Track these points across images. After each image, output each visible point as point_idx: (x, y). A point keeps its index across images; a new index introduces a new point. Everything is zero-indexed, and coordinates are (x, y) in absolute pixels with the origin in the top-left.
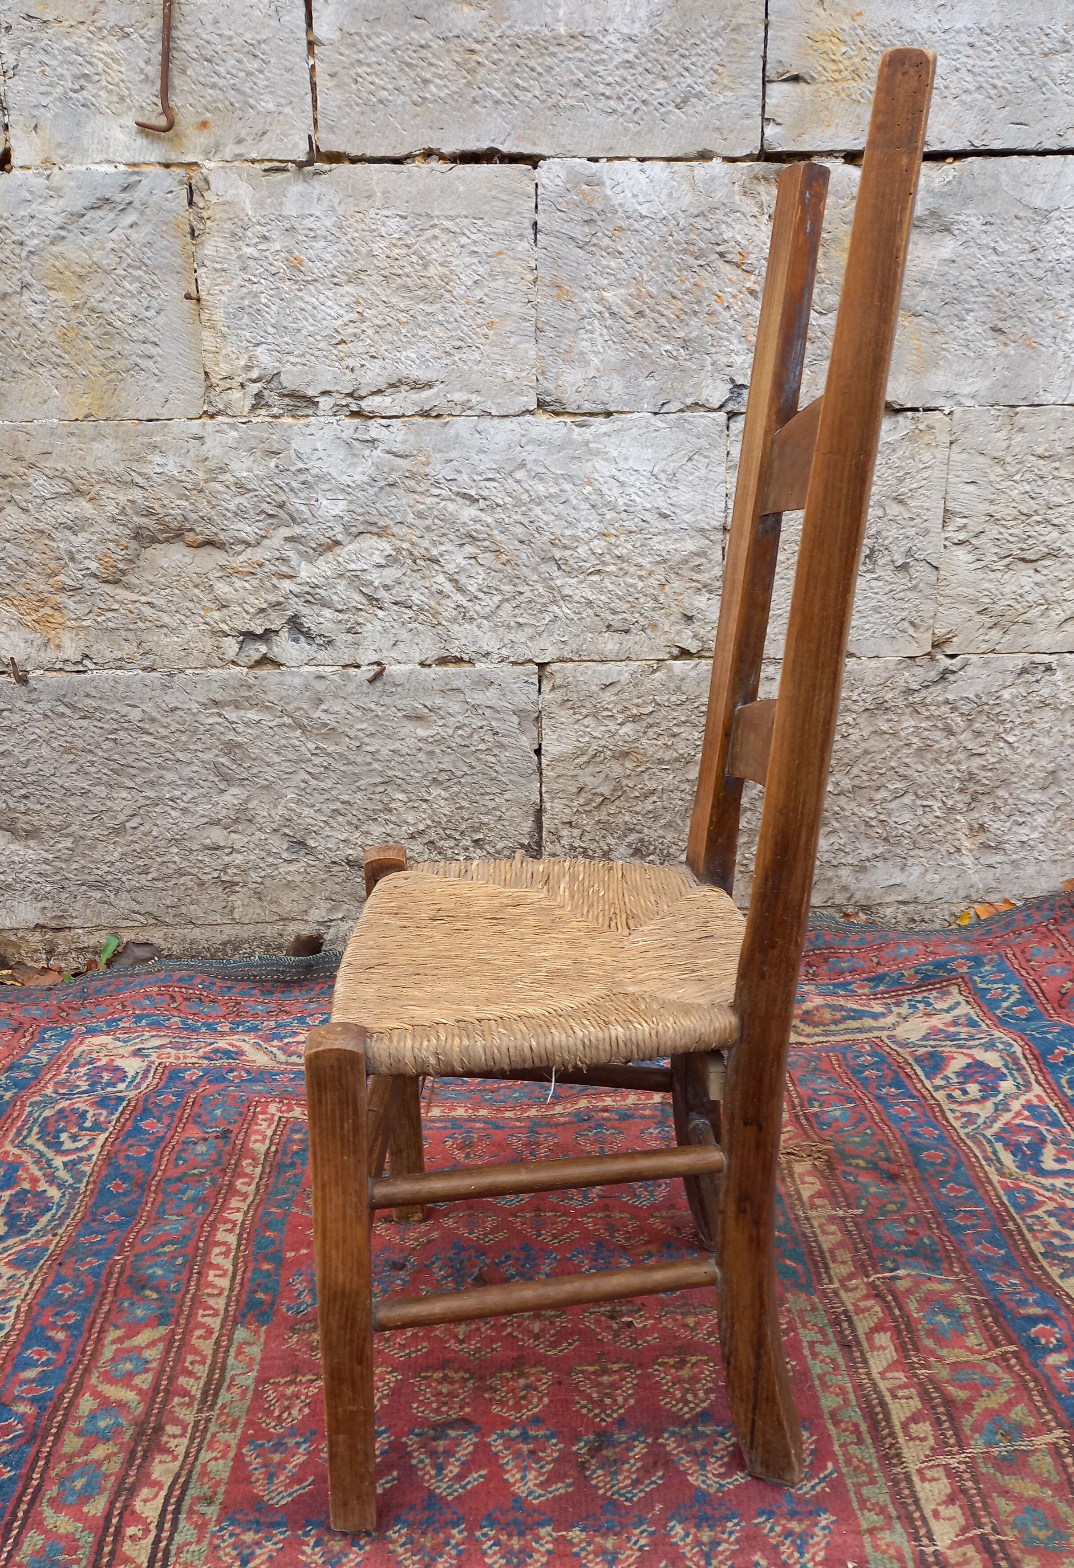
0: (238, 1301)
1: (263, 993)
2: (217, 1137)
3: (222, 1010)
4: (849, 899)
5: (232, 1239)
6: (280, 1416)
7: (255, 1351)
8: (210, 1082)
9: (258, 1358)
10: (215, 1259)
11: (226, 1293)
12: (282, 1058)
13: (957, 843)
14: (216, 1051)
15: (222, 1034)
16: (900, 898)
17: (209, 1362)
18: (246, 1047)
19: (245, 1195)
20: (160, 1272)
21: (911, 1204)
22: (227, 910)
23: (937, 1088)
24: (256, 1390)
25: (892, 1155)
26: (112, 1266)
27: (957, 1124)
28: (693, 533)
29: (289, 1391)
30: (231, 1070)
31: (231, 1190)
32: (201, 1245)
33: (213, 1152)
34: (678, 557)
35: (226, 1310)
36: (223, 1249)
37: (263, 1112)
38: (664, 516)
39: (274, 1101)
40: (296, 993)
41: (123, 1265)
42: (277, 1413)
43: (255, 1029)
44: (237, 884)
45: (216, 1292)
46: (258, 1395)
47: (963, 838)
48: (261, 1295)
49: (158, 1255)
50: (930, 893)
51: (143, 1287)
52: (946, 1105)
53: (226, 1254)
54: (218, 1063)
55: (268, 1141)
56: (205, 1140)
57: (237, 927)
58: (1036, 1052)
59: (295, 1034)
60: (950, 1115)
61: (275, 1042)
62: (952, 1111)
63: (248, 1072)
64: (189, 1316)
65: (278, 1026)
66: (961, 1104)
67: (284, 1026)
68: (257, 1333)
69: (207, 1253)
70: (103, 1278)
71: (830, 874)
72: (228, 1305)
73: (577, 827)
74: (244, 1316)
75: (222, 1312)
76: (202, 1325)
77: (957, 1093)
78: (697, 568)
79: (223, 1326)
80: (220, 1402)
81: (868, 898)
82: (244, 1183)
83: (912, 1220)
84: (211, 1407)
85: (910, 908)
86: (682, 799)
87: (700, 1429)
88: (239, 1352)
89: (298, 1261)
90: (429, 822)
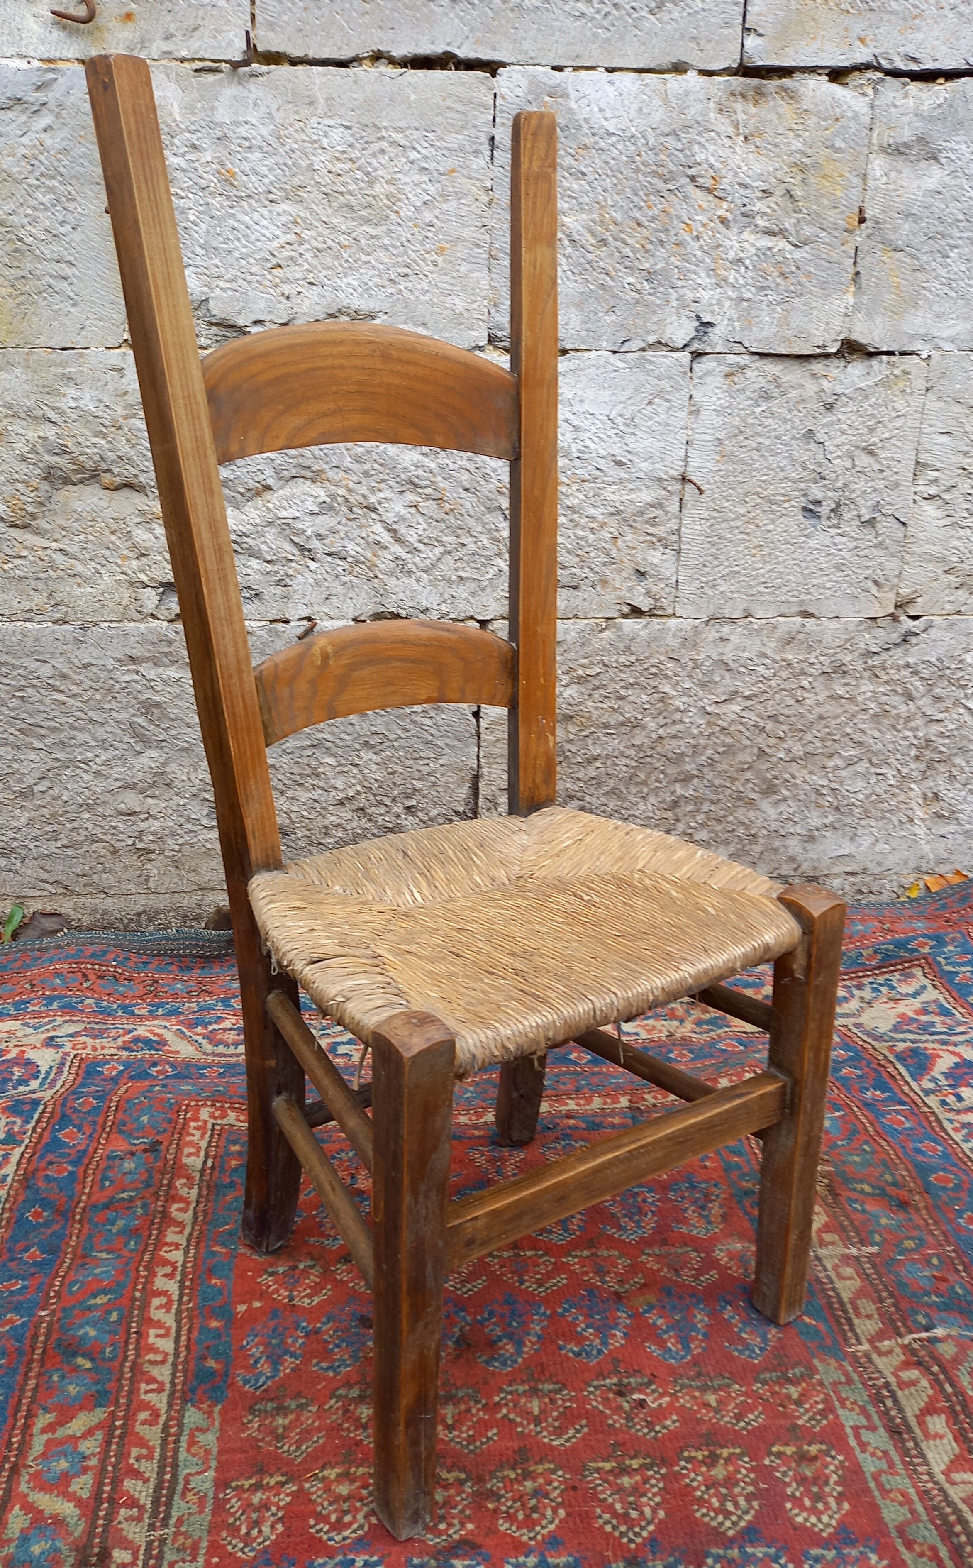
0: (185, 1371)
1: (181, 969)
2: (145, 1151)
3: (138, 990)
4: (796, 870)
5: (172, 1287)
6: (248, 1534)
7: (209, 1440)
8: (132, 1078)
9: (215, 1450)
10: (155, 1314)
11: (171, 1359)
12: (209, 1048)
13: (910, 813)
14: (137, 1040)
15: (141, 1018)
16: (848, 869)
17: (157, 1455)
18: (168, 1036)
19: (182, 1225)
20: (92, 1333)
21: (930, 1239)
22: (141, 879)
23: (928, 1092)
24: (216, 1498)
25: (899, 1178)
26: (37, 1326)
27: (958, 1137)
28: (650, 483)
29: (256, 1498)
30: (154, 1064)
31: (166, 1219)
32: (138, 1294)
33: (142, 1169)
34: (632, 509)
35: (173, 1383)
36: (163, 1300)
37: (196, 1119)
38: (620, 464)
39: (206, 1105)
40: (216, 969)
41: (50, 1324)
42: (244, 1530)
43: (175, 1012)
44: (153, 851)
45: (159, 1358)
46: (220, 1506)
47: (916, 808)
48: (211, 1363)
49: (89, 1308)
50: (879, 864)
51: (75, 1354)
52: (942, 1115)
53: (167, 1307)
54: (139, 1055)
55: (202, 1154)
56: (133, 1154)
57: (153, 897)
59: (220, 1020)
60: (946, 1124)
61: (199, 1029)
62: (951, 1121)
63: (172, 1065)
64: (131, 1392)
65: (201, 1009)
66: (958, 1112)
67: (208, 1009)
68: (210, 1414)
69: (145, 1306)
70: (27, 1342)
71: (777, 844)
72: (173, 1376)
74: (193, 1391)
75: (168, 1386)
76: (146, 1406)
77: (951, 1099)
78: (652, 521)
79: (170, 1405)
80: (175, 1514)
81: (815, 869)
82: (179, 1210)
83: (935, 1261)
84: (165, 1524)
85: (858, 879)
86: (627, 766)
87: (749, 1550)
88: (192, 1443)
89: (251, 1316)
90: (359, 788)
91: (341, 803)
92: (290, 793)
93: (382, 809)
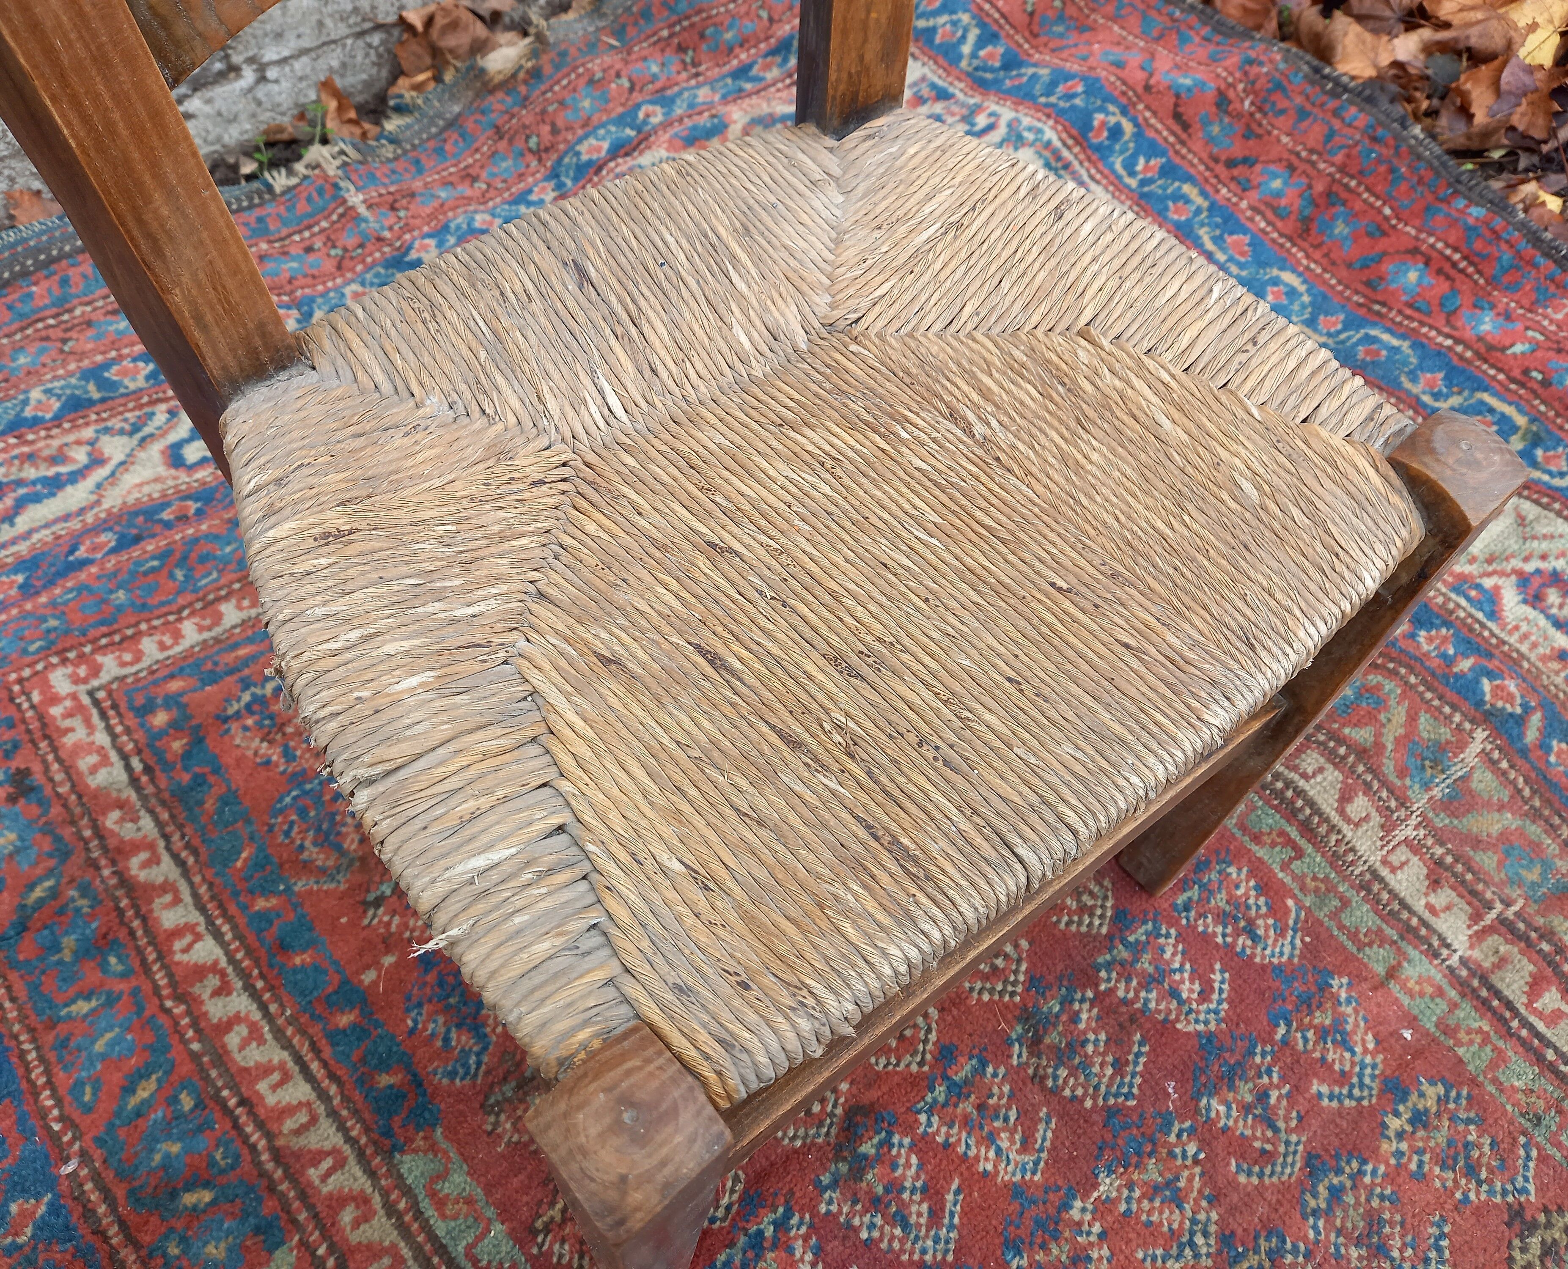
0: (355, 1113)
2: (11, 800)
5: (240, 1004)
9: (478, 1193)
10: (244, 1060)
11: (321, 1109)
17: (407, 1254)
19: (168, 888)
20: (175, 1148)
24: (530, 1258)
26: (81, 1199)
31: (137, 893)
32: (195, 1046)
33: (33, 834)
35: (351, 1141)
36: (243, 1030)
37: (55, 700)
39: (50, 667)
41: (96, 1177)
45: (303, 1118)
48: (385, 1080)
49: (139, 1113)
51: (174, 1195)
53: (255, 1036)
55: (114, 756)
64: (303, 1196)
68: (433, 1148)
69: (221, 1057)
70: (82, 1230)
72: (342, 1128)
74: (388, 1133)
75: (347, 1149)
76: (340, 1201)
79: (372, 1174)
82: (145, 865)
87: (1131, 939)
88: (440, 1203)
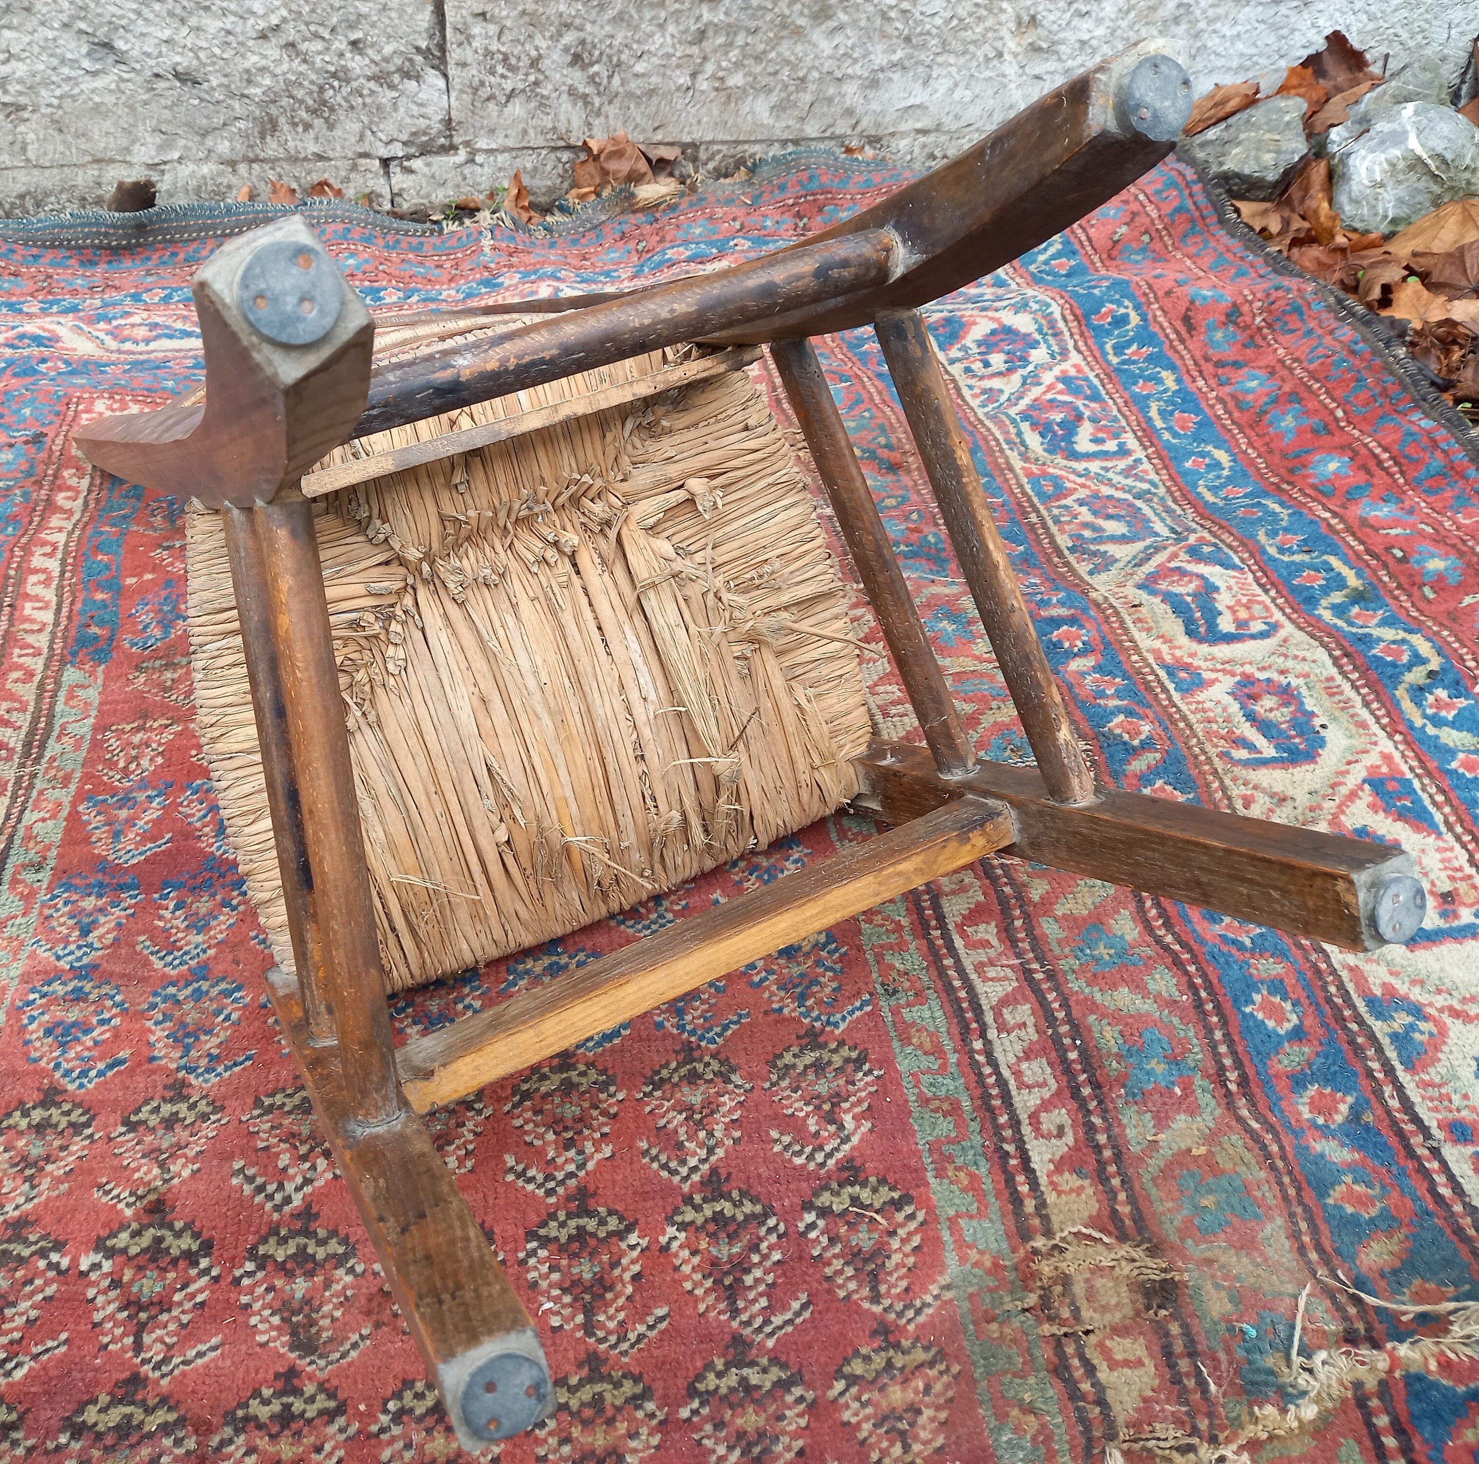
0: (65, 638)
1: (82, 264)
2: (26, 443)
3: (29, 286)
4: (854, 127)
5: (53, 565)
6: (126, 768)
7: (92, 695)
8: (15, 375)
9: (96, 703)
10: (31, 590)
11: (50, 628)
12: (113, 345)
13: (999, 44)
14: (22, 336)
15: (30, 316)
16: (919, 125)
17: (31, 709)
18: (61, 331)
19: (70, 512)
21: (914, 498)
22: (17, 147)
23: (952, 362)
24: (94, 739)
25: (894, 441)
27: (974, 403)
29: (136, 739)
30: (44, 361)
31: (50, 506)
32: (12, 573)
33: (23, 460)
35: (51, 648)
36: (42, 577)
37: (90, 412)
39: (101, 397)
40: (127, 263)
42: (122, 764)
43: (74, 309)
44: (24, 108)
45: (36, 627)
46: (96, 745)
47: (1007, 37)
48: (95, 630)
50: (957, 117)
52: (963, 381)
53: (47, 583)
54: (26, 352)
56: (11, 446)
57: (35, 172)
58: (1078, 312)
59: (127, 314)
60: (966, 392)
61: (102, 325)
62: (971, 387)
63: (67, 362)
64: (2, 656)
65: (105, 305)
66: (982, 378)
67: (114, 305)
68: (92, 674)
69: (21, 582)
71: (831, 91)
72: (52, 642)
73: (493, 20)
74: (74, 654)
75: (45, 651)
76: (18, 667)
77: (977, 366)
79: (47, 667)
80: (48, 755)
81: (878, 125)
82: (67, 498)
83: (914, 516)
84: (37, 761)
85: (931, 139)
88: (71, 696)
89: (142, 589)
90: (284, 13)
91: (263, 36)
92: (193, 21)
93: (319, 45)
